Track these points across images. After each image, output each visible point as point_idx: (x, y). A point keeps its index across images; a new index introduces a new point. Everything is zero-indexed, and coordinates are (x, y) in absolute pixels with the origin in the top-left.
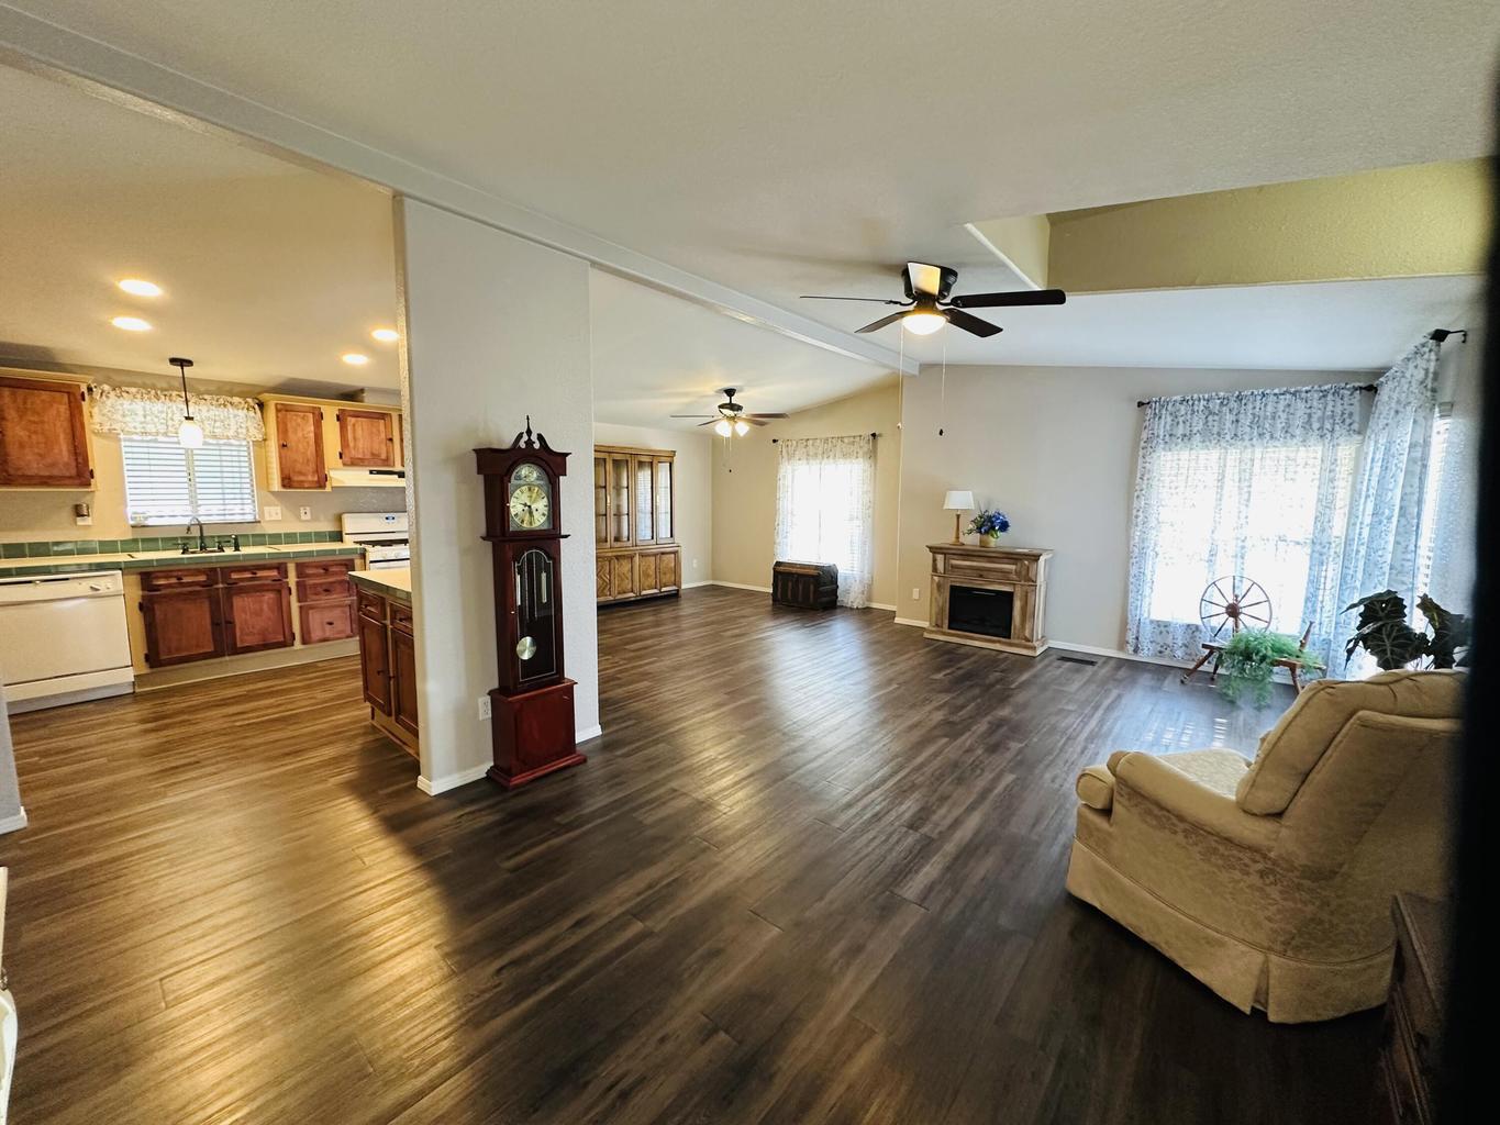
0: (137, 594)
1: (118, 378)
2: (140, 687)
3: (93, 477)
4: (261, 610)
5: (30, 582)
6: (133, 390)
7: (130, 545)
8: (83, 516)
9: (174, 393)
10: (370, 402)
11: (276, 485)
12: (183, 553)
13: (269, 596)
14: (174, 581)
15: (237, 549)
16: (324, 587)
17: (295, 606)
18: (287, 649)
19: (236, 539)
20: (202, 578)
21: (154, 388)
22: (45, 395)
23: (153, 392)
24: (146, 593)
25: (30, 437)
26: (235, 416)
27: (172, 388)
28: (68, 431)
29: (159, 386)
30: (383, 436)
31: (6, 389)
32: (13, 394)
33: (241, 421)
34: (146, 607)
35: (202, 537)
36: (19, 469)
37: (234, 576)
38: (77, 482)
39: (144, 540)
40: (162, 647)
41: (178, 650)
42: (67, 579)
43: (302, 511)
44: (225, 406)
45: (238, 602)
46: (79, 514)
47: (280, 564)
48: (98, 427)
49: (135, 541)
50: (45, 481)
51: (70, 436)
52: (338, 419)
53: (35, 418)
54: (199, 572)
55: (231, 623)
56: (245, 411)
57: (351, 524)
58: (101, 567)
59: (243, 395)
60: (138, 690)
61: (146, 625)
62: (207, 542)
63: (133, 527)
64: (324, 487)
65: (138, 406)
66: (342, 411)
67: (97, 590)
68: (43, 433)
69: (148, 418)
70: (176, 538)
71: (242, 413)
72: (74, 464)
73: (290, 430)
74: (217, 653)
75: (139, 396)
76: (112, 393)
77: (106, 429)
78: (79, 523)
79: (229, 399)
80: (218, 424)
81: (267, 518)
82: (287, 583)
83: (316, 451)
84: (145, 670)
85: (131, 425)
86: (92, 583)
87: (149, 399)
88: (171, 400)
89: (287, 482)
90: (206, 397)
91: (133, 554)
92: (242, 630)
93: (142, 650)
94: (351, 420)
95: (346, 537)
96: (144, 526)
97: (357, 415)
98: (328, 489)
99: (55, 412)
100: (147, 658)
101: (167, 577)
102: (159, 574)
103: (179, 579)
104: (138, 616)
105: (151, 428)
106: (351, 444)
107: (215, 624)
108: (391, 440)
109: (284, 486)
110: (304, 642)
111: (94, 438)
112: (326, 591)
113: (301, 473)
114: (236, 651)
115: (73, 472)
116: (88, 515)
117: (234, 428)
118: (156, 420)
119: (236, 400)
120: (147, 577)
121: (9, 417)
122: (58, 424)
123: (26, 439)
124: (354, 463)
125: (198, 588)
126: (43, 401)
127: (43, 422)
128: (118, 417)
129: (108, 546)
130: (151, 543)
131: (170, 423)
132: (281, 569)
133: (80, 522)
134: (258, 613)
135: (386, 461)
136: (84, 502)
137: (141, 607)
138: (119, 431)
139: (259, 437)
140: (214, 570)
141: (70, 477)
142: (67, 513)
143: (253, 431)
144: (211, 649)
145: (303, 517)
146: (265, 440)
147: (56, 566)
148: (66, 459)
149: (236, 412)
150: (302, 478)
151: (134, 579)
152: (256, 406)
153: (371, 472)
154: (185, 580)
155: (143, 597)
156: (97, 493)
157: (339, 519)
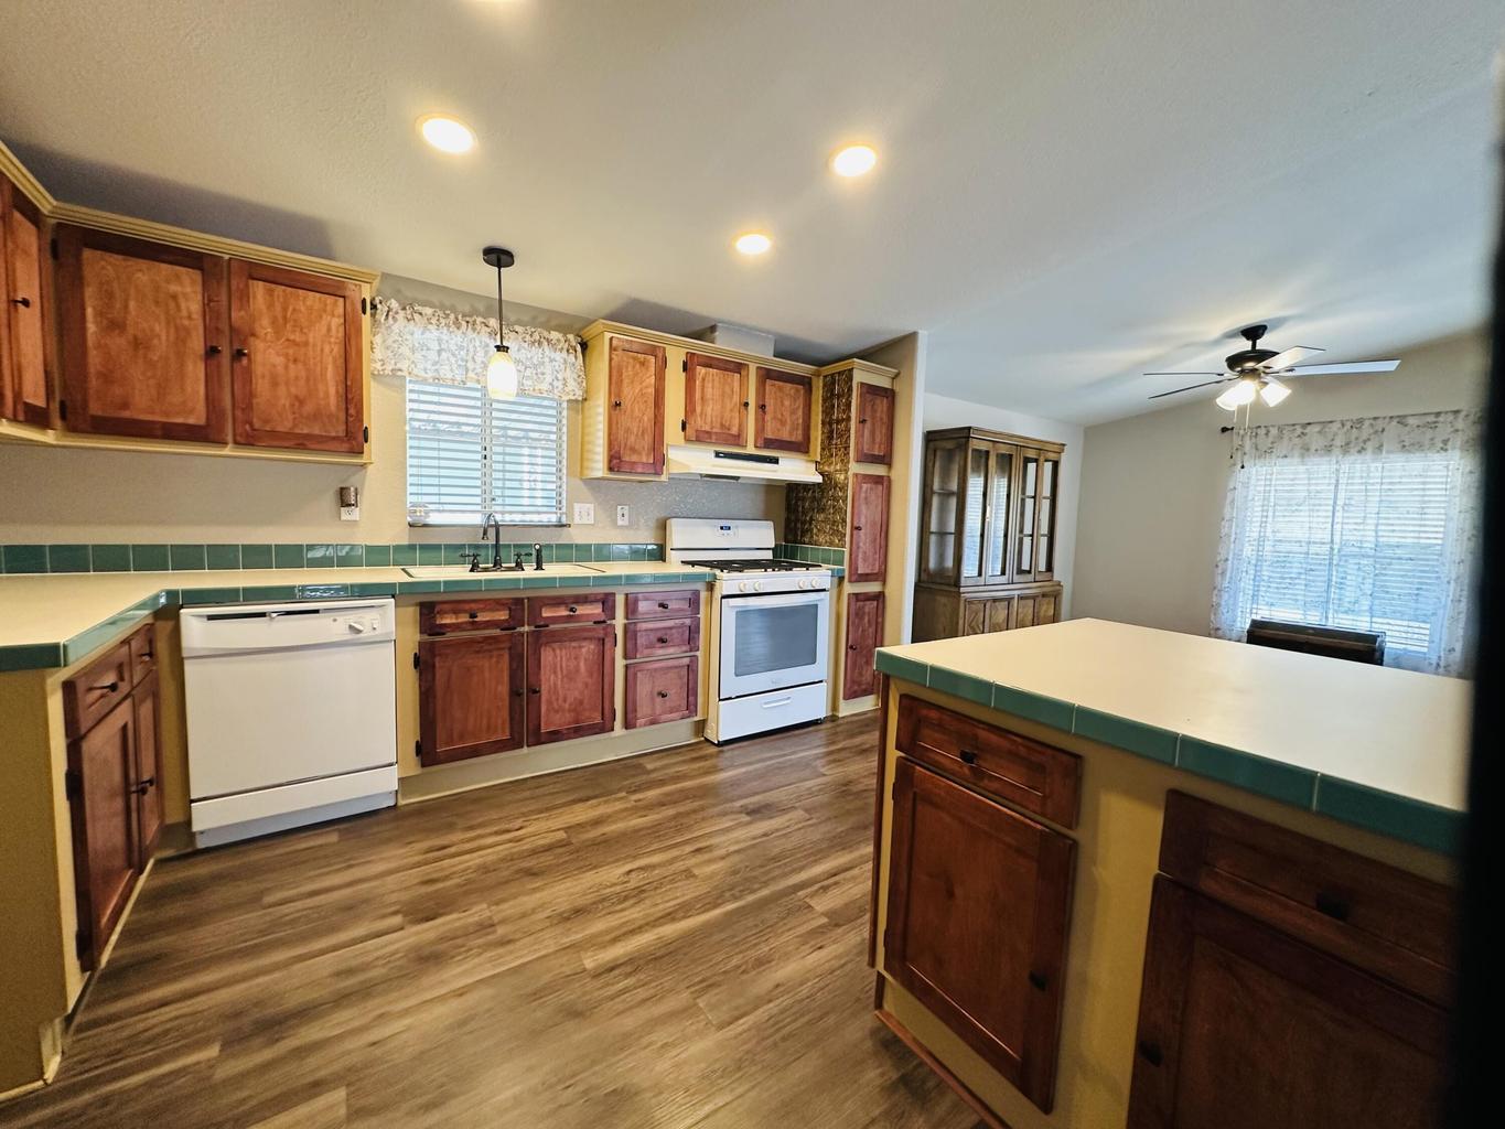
0: (412, 638)
1: (409, 293)
2: (405, 796)
3: (366, 441)
4: (577, 670)
5: (263, 615)
6: (428, 311)
7: (404, 554)
8: (350, 505)
9: (479, 320)
10: (723, 345)
11: (598, 467)
12: (472, 570)
13: (588, 649)
14: (464, 618)
15: (539, 567)
16: (659, 634)
17: (620, 663)
18: (606, 735)
19: (539, 552)
20: (503, 615)
21: (453, 309)
22: (313, 298)
23: (452, 316)
24: (426, 637)
25: (286, 367)
26: (551, 361)
27: (475, 312)
28: (341, 361)
29: (460, 308)
30: (736, 398)
31: (261, 283)
32: (270, 293)
33: (556, 367)
34: (424, 663)
35: (497, 546)
36: (266, 421)
37: (546, 613)
38: (345, 446)
39: (424, 547)
40: (441, 734)
41: (462, 738)
42: (316, 611)
43: (619, 513)
44: (540, 343)
45: (547, 656)
46: (344, 503)
47: (607, 595)
48: (378, 366)
49: (412, 547)
50: (301, 443)
51: (342, 372)
52: (685, 369)
53: (297, 337)
54: (499, 604)
55: (535, 691)
56: (564, 354)
57: (682, 534)
58: (365, 591)
59: (563, 329)
60: (402, 802)
61: (421, 693)
62: (503, 553)
63: (411, 525)
64: (658, 473)
65: (433, 334)
66: (691, 356)
67: (359, 631)
68: (305, 364)
69: (444, 355)
70: (462, 546)
71: (559, 356)
72: (342, 416)
73: (626, 382)
74: (513, 743)
75: (434, 321)
76: (402, 313)
77: (389, 368)
78: (343, 518)
79: (545, 334)
80: (528, 372)
81: (577, 520)
82: (614, 627)
83: (655, 416)
84: (413, 767)
85: (421, 366)
86: (352, 618)
87: (447, 325)
88: (474, 330)
89: (615, 462)
90: (517, 328)
91: (411, 570)
92: (549, 702)
93: (413, 736)
94: (701, 371)
95: (671, 555)
96: (425, 525)
97: (709, 363)
98: (664, 478)
99: (324, 330)
100: (419, 749)
101: (456, 612)
102: (446, 607)
103: (473, 616)
104: (411, 675)
105: (445, 372)
106: (698, 409)
107: (515, 693)
108: (746, 404)
109: (611, 469)
110: (628, 725)
111: (373, 384)
112: (662, 640)
113: (633, 450)
114: (539, 738)
115: (340, 431)
116: (356, 505)
117: (549, 378)
118: (453, 360)
119: (555, 335)
120: (429, 608)
121: (261, 333)
122: (327, 349)
123: (280, 369)
124: (702, 439)
125: (496, 632)
126: (310, 309)
127: (306, 344)
128: (405, 350)
129: (377, 555)
130: (430, 552)
131: (470, 365)
132: (607, 601)
133: (345, 514)
134: (571, 676)
135: (738, 439)
136: (352, 483)
137: (417, 661)
138: (405, 373)
139: (579, 395)
140: (519, 601)
141: (334, 438)
142: (330, 498)
143: (572, 385)
144: (506, 736)
145: (620, 523)
146: (586, 399)
147: (303, 588)
148: (333, 408)
149: (553, 355)
150: (634, 458)
151: (412, 613)
152: (579, 348)
153: (717, 455)
154: (481, 618)
155: (421, 644)
156: (370, 467)
157: (663, 527)
